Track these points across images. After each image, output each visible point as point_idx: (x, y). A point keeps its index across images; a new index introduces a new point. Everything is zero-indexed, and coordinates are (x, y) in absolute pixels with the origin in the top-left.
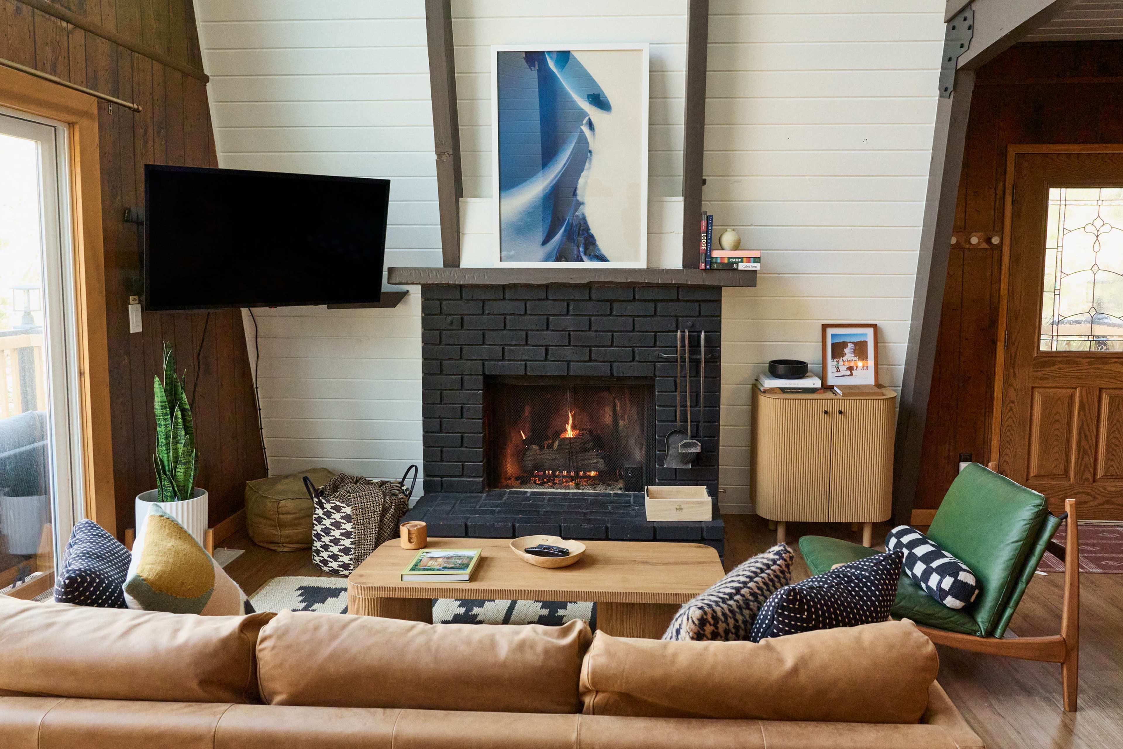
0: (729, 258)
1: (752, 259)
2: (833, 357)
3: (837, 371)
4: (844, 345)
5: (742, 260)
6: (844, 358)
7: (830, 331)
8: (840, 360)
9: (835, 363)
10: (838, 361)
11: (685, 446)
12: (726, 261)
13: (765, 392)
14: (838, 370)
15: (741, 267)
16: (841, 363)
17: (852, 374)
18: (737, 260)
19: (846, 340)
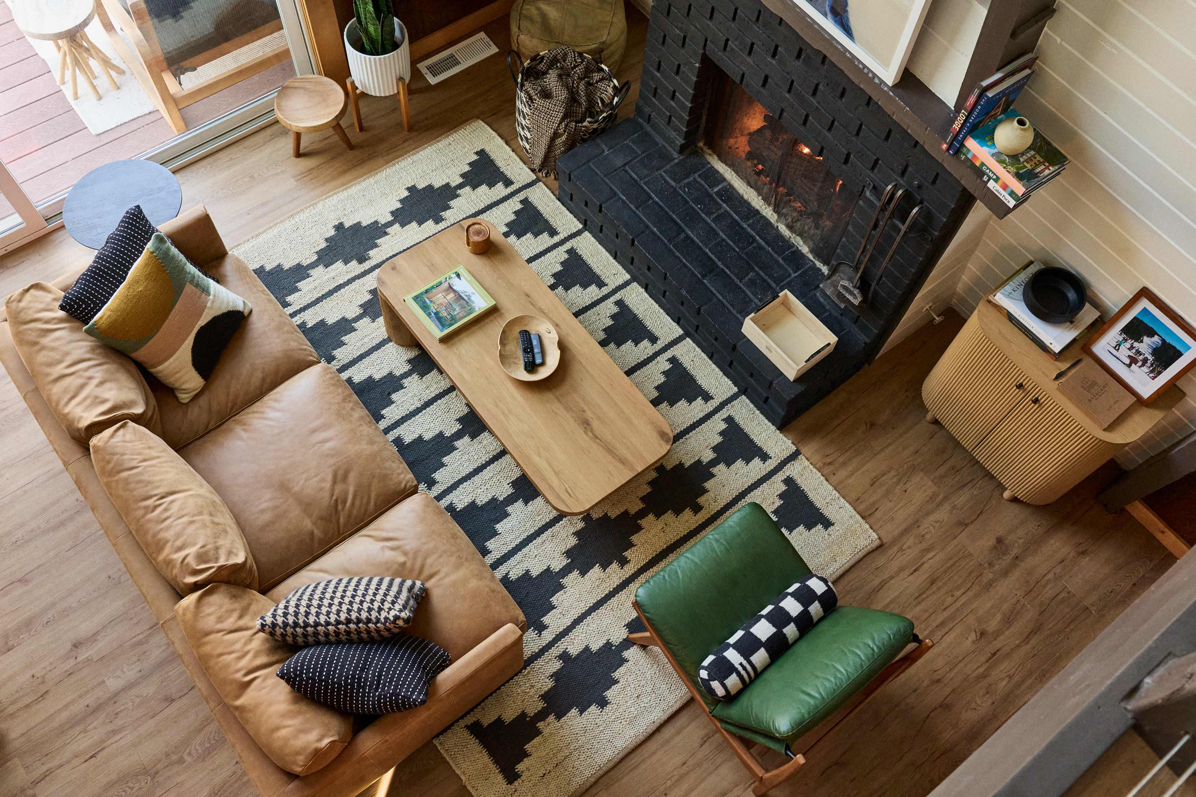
0: (983, 164)
1: (1009, 190)
2: (1125, 330)
3: (1115, 348)
4: (1151, 333)
5: (997, 180)
6: (1136, 344)
7: (1145, 303)
8: (1130, 342)
9: (1121, 339)
10: (1126, 340)
11: (844, 287)
12: (978, 164)
13: (989, 302)
14: (1117, 347)
15: (991, 185)
16: (1128, 345)
17: (1129, 366)
18: (991, 175)
19: (1155, 329)
